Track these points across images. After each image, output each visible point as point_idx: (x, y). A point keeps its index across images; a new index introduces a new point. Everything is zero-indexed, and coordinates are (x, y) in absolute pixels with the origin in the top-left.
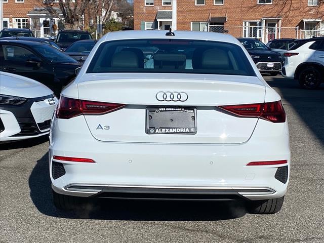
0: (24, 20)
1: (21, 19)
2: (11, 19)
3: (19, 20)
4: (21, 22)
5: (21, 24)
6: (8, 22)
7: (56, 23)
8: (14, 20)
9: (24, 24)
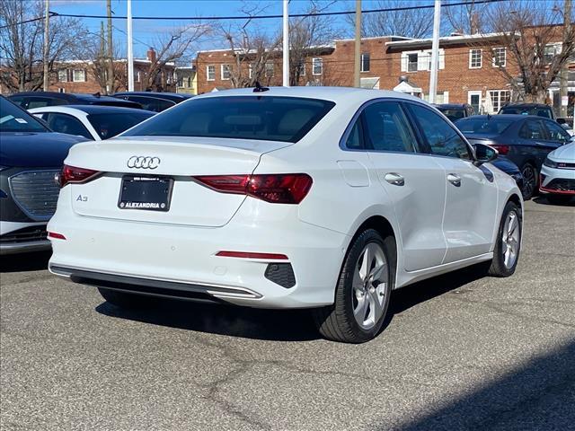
0: (503, 93)
1: (499, 92)
2: (484, 92)
3: (496, 94)
4: (499, 96)
5: (499, 99)
6: (480, 97)
7: (551, 97)
8: (488, 93)
9: (502, 99)
